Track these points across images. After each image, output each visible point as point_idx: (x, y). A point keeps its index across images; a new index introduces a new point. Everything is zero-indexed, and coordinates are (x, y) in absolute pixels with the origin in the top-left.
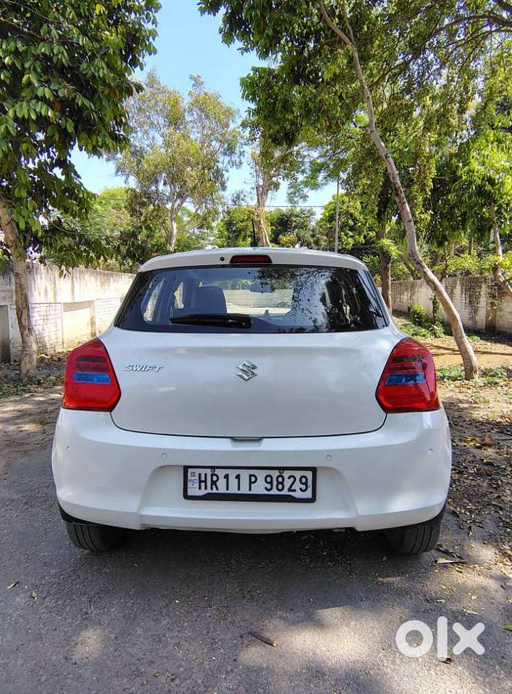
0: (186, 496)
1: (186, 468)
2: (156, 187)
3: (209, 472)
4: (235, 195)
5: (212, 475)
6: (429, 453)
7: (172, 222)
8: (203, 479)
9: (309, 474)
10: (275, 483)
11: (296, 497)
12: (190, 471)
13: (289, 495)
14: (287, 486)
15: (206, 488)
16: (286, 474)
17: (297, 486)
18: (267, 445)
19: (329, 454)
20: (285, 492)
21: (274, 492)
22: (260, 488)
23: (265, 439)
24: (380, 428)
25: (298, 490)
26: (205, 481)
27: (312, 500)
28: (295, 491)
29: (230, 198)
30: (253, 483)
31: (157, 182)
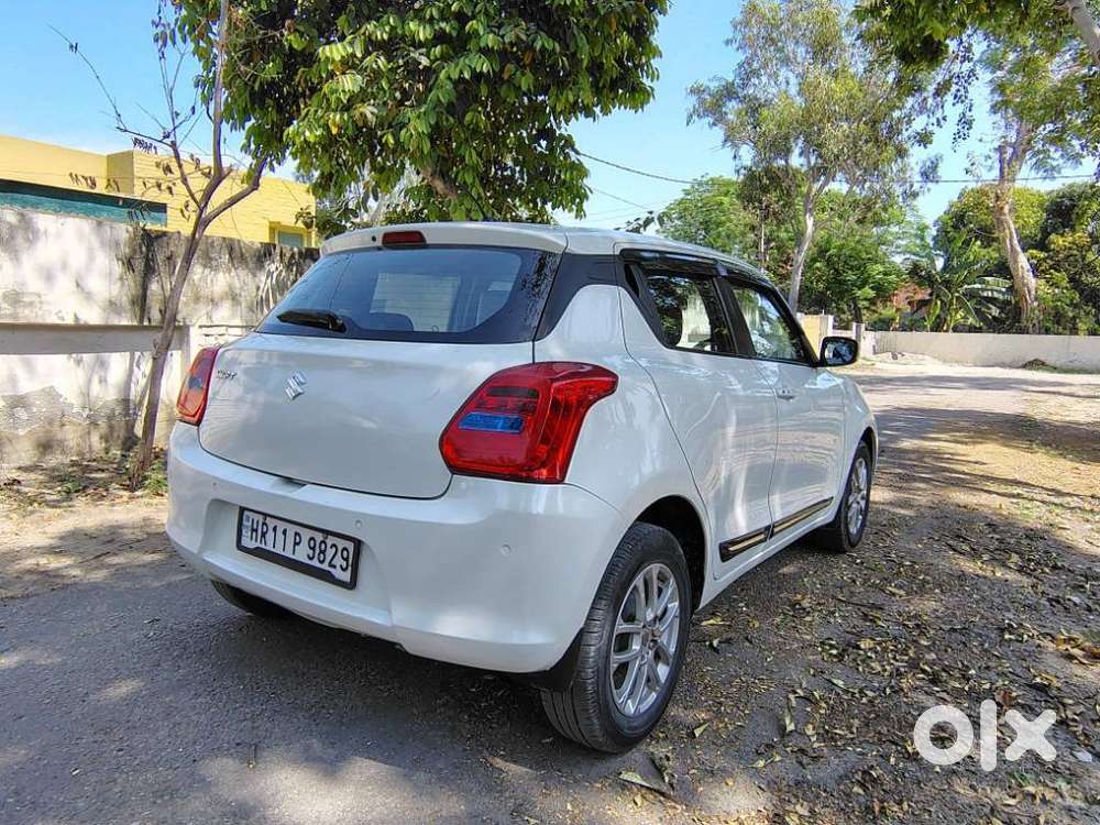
0: (240, 547)
1: (242, 510)
2: (786, 161)
3: (261, 518)
4: (928, 163)
5: (264, 524)
6: (504, 551)
7: (805, 214)
8: (255, 527)
9: (351, 546)
10: (317, 551)
11: (337, 576)
12: (246, 513)
13: (329, 572)
14: (328, 559)
15: (256, 540)
16: (331, 540)
17: (339, 561)
18: (308, 494)
19: (359, 519)
20: (325, 566)
21: (315, 563)
22: (302, 554)
23: (309, 486)
24: (442, 495)
25: (338, 567)
26: (256, 531)
27: (351, 585)
28: (335, 567)
29: (917, 169)
30: (298, 544)
31: (788, 151)
